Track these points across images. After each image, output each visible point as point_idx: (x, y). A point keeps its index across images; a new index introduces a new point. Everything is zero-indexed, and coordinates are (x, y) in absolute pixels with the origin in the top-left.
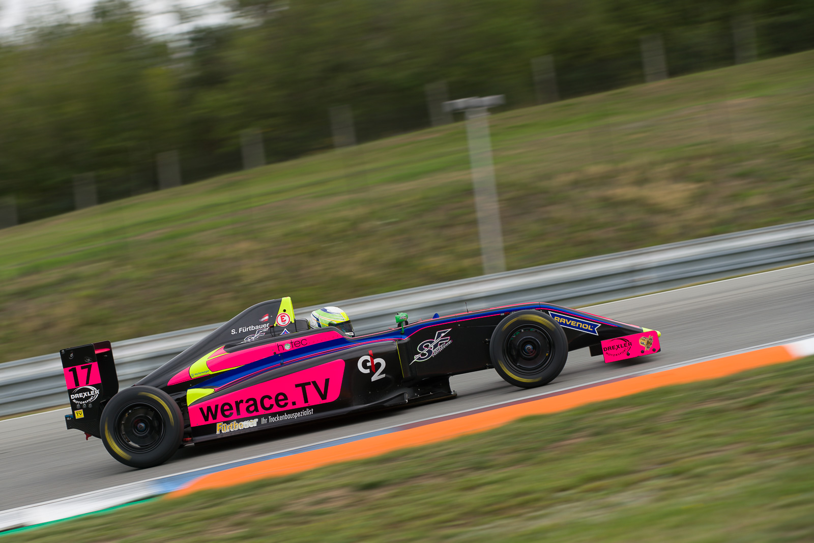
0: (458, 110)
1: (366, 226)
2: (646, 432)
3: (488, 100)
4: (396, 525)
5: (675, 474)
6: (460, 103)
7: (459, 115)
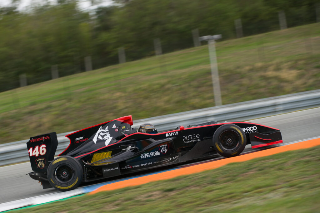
0: (205, 40)
1: (167, 86)
2: (280, 169)
3: (216, 36)
4: (179, 206)
5: (292, 186)
6: (205, 37)
7: (205, 43)
